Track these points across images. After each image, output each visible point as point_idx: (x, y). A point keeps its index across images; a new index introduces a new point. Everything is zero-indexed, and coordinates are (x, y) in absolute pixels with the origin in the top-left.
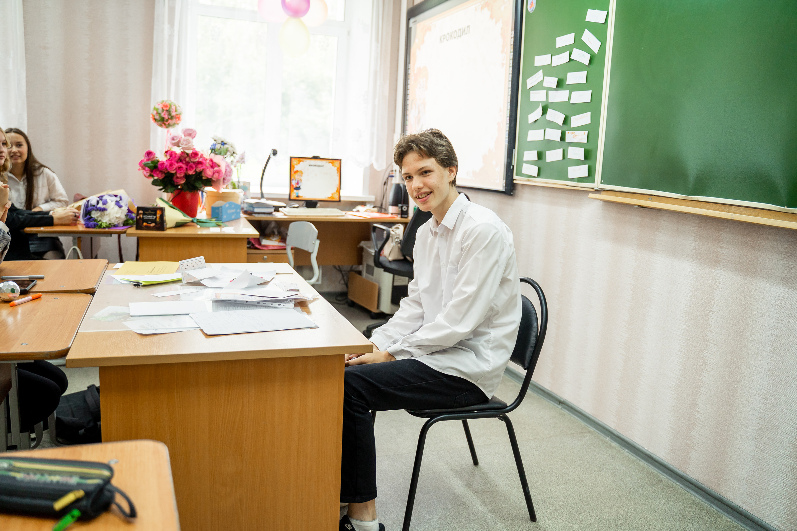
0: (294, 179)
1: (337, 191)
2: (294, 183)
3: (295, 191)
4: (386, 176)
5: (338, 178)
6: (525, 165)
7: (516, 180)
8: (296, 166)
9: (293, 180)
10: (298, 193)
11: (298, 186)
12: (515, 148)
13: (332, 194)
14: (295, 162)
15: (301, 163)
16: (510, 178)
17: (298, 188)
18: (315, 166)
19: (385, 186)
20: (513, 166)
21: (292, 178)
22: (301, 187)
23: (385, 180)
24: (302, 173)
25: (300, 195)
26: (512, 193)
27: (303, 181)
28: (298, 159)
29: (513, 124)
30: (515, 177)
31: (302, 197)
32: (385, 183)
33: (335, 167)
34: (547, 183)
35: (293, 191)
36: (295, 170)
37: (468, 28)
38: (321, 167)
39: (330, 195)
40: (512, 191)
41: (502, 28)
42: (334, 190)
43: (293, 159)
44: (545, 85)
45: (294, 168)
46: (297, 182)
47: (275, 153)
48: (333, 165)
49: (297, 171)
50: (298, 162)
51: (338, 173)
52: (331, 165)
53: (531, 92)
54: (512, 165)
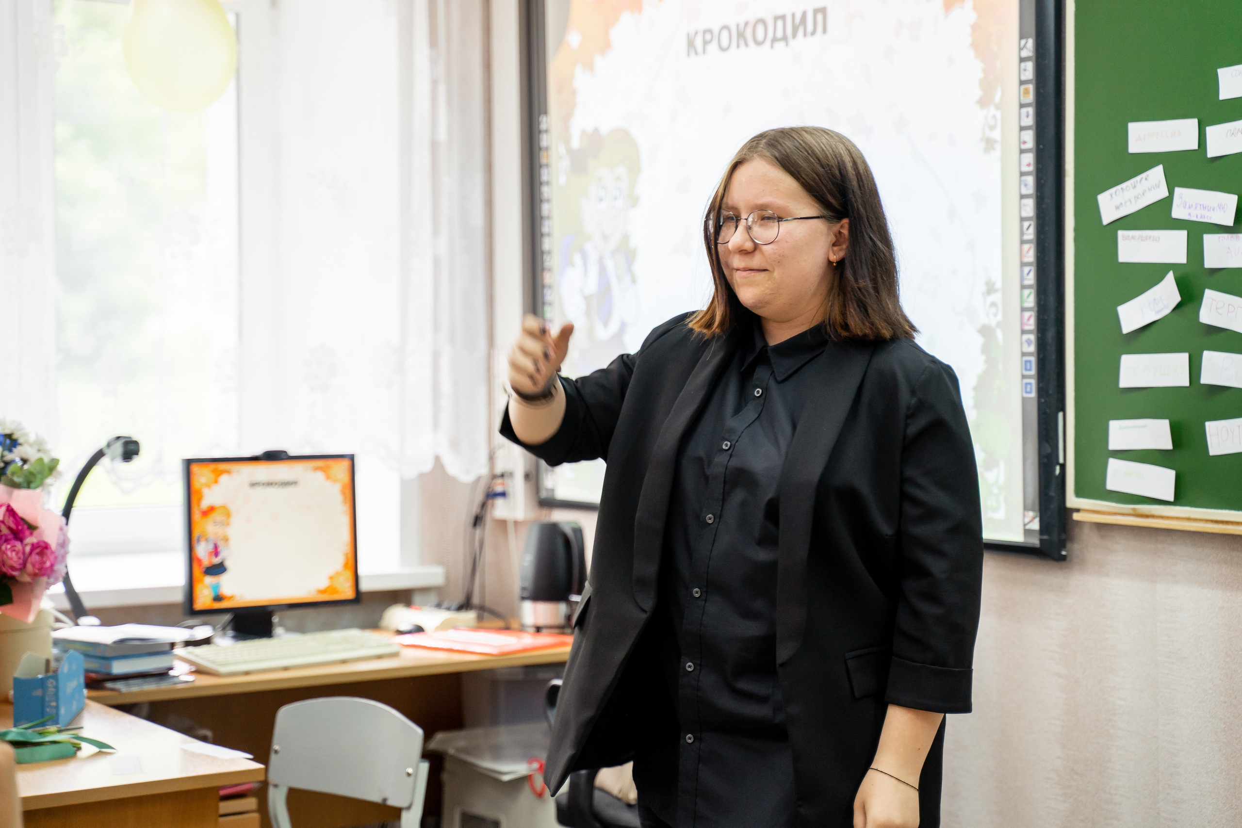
0: (203, 537)
1: (346, 565)
2: (202, 551)
3: (209, 580)
4: (479, 497)
5: (346, 520)
6: (1114, 466)
7: (1078, 510)
8: (206, 492)
9: (198, 541)
10: (217, 587)
11: (216, 561)
12: (1063, 408)
13: (331, 578)
14: (201, 475)
15: (224, 479)
16: (1054, 506)
17: (217, 569)
18: (270, 484)
19: (478, 532)
20: (1063, 467)
21: (196, 533)
22: (228, 564)
23: (475, 509)
24: (228, 514)
25: (226, 591)
26: (1064, 553)
27: (233, 542)
28: (213, 466)
29: (1051, 334)
30: (1072, 500)
31: (231, 598)
32: (478, 521)
33: (335, 481)
34: (1217, 522)
35: (201, 581)
36: (205, 504)
37: (820, 17)
38: (291, 489)
39: (323, 583)
40: (1062, 544)
41: (975, 27)
42: (337, 562)
43: (195, 468)
44: (1178, 212)
45: (200, 499)
46: (211, 547)
47: (130, 450)
48: (328, 477)
49: (212, 509)
50: (211, 476)
51: (345, 502)
52: (320, 475)
53: (1121, 233)
54: (1058, 463)
